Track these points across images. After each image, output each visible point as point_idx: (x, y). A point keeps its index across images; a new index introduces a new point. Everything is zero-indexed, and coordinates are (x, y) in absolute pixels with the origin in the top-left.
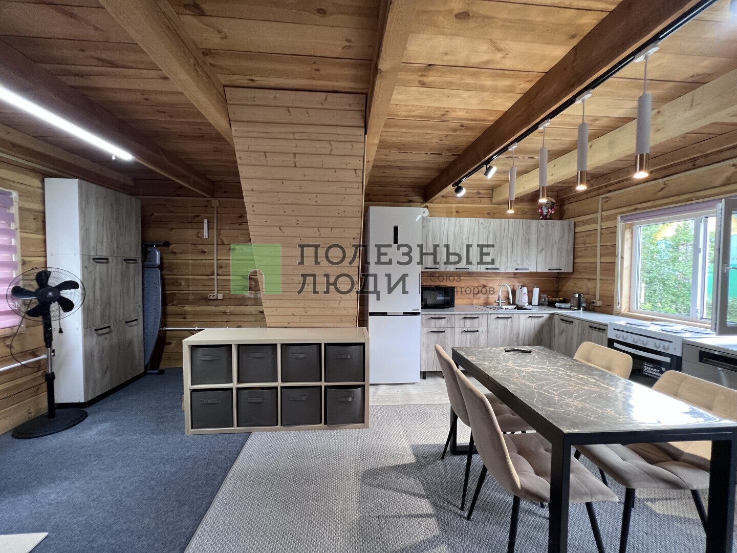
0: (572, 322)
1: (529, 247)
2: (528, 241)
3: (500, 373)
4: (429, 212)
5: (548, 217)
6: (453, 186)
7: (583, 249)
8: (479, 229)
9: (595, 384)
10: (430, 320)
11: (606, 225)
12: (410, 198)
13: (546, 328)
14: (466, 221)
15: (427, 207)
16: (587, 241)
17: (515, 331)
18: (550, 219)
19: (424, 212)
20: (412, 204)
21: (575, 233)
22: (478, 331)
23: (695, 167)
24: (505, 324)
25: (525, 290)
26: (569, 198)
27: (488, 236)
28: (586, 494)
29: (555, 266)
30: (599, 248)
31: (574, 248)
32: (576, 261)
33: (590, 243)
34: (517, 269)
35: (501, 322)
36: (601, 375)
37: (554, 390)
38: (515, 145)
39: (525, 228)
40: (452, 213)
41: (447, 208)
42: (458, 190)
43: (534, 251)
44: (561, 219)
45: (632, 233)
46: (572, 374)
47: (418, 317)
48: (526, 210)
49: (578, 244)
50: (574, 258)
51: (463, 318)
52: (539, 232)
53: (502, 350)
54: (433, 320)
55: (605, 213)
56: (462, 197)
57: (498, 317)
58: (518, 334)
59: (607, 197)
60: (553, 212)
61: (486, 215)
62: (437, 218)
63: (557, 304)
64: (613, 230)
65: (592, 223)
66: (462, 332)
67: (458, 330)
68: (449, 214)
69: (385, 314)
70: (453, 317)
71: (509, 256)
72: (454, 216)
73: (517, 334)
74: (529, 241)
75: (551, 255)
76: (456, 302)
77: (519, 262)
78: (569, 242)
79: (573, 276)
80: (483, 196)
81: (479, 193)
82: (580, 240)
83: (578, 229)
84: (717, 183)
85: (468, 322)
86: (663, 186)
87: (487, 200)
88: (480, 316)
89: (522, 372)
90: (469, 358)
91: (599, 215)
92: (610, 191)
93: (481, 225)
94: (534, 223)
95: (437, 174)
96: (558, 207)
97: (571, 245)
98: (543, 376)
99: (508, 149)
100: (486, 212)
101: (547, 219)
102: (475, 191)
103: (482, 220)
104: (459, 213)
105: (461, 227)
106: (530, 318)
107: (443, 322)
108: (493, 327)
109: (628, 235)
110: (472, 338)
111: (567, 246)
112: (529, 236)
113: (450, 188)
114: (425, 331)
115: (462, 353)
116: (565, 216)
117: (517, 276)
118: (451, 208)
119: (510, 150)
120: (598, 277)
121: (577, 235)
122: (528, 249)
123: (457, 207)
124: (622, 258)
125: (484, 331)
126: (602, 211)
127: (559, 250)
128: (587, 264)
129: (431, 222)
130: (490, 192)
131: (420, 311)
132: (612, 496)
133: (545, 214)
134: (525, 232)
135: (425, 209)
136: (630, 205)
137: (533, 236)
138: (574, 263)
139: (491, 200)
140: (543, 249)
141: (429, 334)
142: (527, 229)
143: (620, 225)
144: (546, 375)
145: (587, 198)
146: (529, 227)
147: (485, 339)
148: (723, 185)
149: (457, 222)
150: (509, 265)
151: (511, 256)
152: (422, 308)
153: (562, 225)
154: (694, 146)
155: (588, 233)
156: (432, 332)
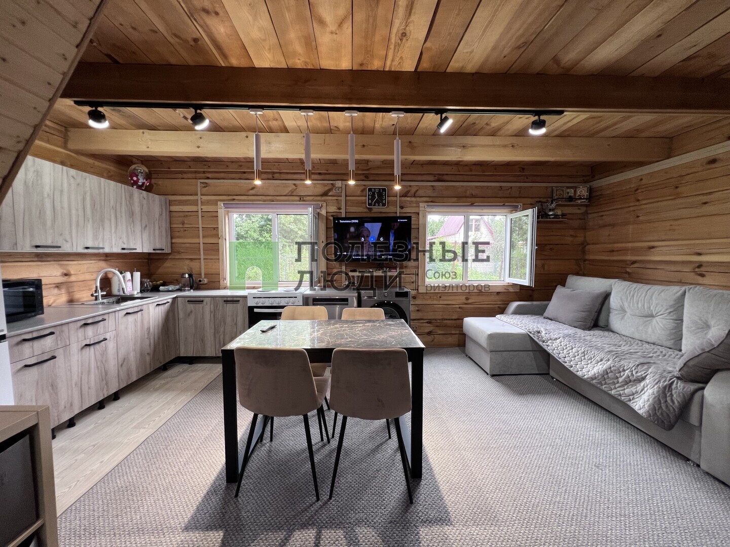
0: (203, 301)
1: (133, 222)
2: (131, 214)
5: (144, 188)
7: (182, 229)
8: (70, 185)
10: (20, 347)
11: (206, 208)
13: (171, 314)
16: (186, 222)
17: (146, 326)
21: (171, 212)
22: (105, 339)
23: (273, 179)
24: (135, 320)
26: (158, 172)
27: (84, 199)
29: (158, 247)
30: (201, 229)
31: (171, 228)
32: (174, 241)
33: (190, 224)
35: (130, 317)
39: (128, 198)
43: (138, 228)
44: (157, 193)
47: (5, 344)
49: (173, 224)
50: (172, 238)
51: (81, 326)
52: (141, 205)
54: (27, 345)
55: (204, 198)
57: (127, 313)
58: (149, 329)
59: (206, 183)
60: (148, 184)
63: (161, 288)
64: (214, 214)
65: (191, 205)
66: (82, 348)
67: (75, 347)
70: (65, 328)
71: (113, 231)
73: (147, 329)
74: (133, 215)
75: (154, 233)
77: (125, 241)
78: (166, 222)
79: (170, 257)
80: (52, 132)
82: (177, 220)
83: (174, 208)
85: (90, 330)
86: (254, 186)
87: (60, 142)
88: (106, 317)
91: (199, 197)
92: (208, 178)
93: (72, 180)
94: (136, 192)
97: (168, 224)
101: (142, 190)
106: (158, 307)
108: (122, 327)
109: (227, 220)
110: (97, 353)
111: (165, 225)
112: (133, 208)
120: (202, 257)
121: (173, 214)
122: (132, 225)
124: (225, 239)
125: (112, 337)
126: (202, 194)
127: (159, 228)
128: (187, 245)
130: (63, 129)
131: (5, 332)
133: (140, 184)
134: (128, 203)
136: (229, 195)
137: (137, 209)
138: (171, 243)
139: (65, 144)
140: (146, 226)
141: (21, 373)
142: (130, 197)
143: (221, 211)
145: (182, 178)
146: (131, 196)
147: (114, 347)
148: (289, 196)
150: (113, 244)
151: (115, 232)
152: (7, 325)
153: (160, 201)
154: (274, 163)
155: (187, 213)
156: (26, 366)
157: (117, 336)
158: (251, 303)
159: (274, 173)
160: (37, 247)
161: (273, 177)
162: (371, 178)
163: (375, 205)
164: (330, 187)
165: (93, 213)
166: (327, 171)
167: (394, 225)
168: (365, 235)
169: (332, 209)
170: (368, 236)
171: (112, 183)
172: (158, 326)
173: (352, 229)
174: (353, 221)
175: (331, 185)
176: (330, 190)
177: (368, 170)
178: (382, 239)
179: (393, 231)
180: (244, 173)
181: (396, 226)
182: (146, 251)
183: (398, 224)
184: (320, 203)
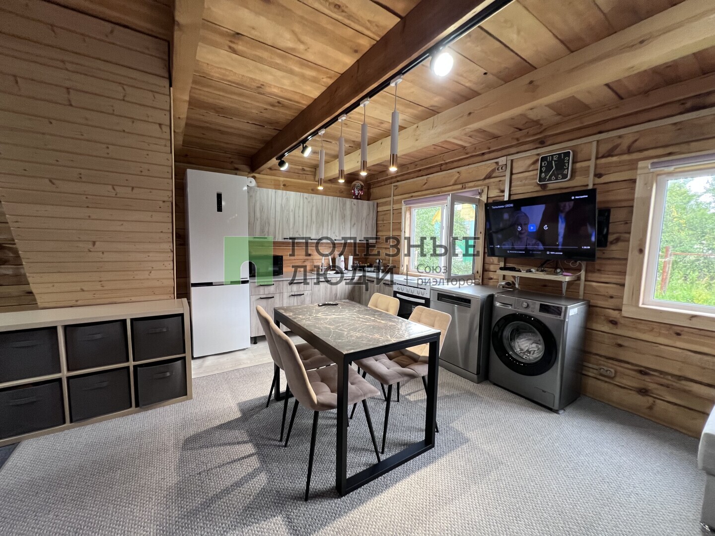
0: (374, 281)
1: (344, 222)
2: (343, 217)
3: (309, 322)
4: (257, 182)
5: (359, 197)
6: (277, 159)
7: (382, 225)
8: (304, 203)
9: (374, 321)
10: (258, 288)
11: (396, 206)
12: (236, 166)
13: (357, 288)
14: (292, 195)
15: (254, 177)
16: (385, 219)
17: (334, 292)
18: (360, 199)
19: (251, 182)
20: (238, 172)
21: (377, 212)
22: (303, 294)
23: (441, 171)
24: (326, 286)
25: (342, 258)
26: (374, 183)
27: (312, 210)
28: (361, 395)
30: (391, 224)
31: (377, 224)
32: (378, 234)
33: (387, 221)
36: (379, 314)
37: (345, 328)
38: (323, 131)
39: (341, 205)
40: (279, 185)
41: (275, 180)
42: (282, 164)
43: (348, 225)
44: (368, 200)
45: (410, 214)
46: (361, 316)
47: (247, 285)
48: (343, 190)
49: (379, 221)
50: (377, 232)
52: (352, 210)
53: (316, 305)
54: (262, 288)
55: (395, 198)
56: (286, 171)
59: (397, 186)
60: (362, 194)
61: (311, 191)
62: (265, 190)
64: (399, 211)
65: (387, 205)
66: (290, 296)
67: (286, 295)
68: (277, 187)
69: (210, 284)
70: (281, 283)
71: (329, 228)
72: (281, 188)
73: (335, 294)
74: (345, 217)
75: (361, 229)
76: (284, 270)
77: (337, 234)
78: (373, 220)
80: (308, 173)
81: (303, 170)
82: (380, 218)
83: (380, 209)
84: (451, 183)
85: (295, 287)
86: (426, 181)
87: (312, 178)
89: (327, 319)
90: (287, 314)
91: (391, 199)
92: (398, 181)
93: (305, 200)
94: (348, 202)
95: (262, 146)
96: (366, 190)
97: (374, 222)
98: (341, 320)
99: (318, 133)
100: (310, 188)
101: (358, 199)
102: (301, 167)
103: (306, 195)
104: (286, 187)
105: (287, 199)
107: (272, 288)
108: (316, 289)
109: (408, 215)
110: (298, 301)
111: (372, 222)
112: (345, 212)
113: (274, 161)
114: (254, 298)
115: (282, 311)
116: (371, 198)
118: (279, 181)
119: (319, 134)
121: (379, 213)
122: (344, 224)
123: (284, 181)
124: (405, 232)
125: (309, 294)
126: (394, 196)
127: (366, 225)
129: (258, 192)
130: (314, 170)
131: (248, 279)
132: (377, 392)
133: (357, 194)
134: (341, 209)
135: (253, 180)
136: (409, 193)
137: (348, 212)
139: (315, 178)
140: (355, 224)
141: (258, 301)
142: (343, 206)
143: (404, 207)
144: (342, 319)
145: (385, 185)
146: (344, 204)
147: (309, 300)
148: (453, 185)
149: (284, 195)
151: (331, 229)
152: (250, 277)
153: (369, 205)
154: (440, 155)
155: (385, 212)
156: (261, 298)
157: (312, 294)
158: (395, 288)
159: (441, 165)
160: (285, 239)
161: (441, 169)
162: (549, 143)
163: (550, 179)
164: (494, 166)
165: (316, 217)
166: (490, 149)
167: (565, 206)
168: (523, 223)
169: (494, 193)
170: (526, 224)
171: (331, 198)
172: (345, 294)
173: (506, 216)
174: (507, 206)
175: (495, 164)
176: (493, 171)
177: (541, 133)
178: (546, 227)
179: (563, 215)
180: (420, 170)
181: (568, 206)
183: (572, 203)
184: (479, 188)
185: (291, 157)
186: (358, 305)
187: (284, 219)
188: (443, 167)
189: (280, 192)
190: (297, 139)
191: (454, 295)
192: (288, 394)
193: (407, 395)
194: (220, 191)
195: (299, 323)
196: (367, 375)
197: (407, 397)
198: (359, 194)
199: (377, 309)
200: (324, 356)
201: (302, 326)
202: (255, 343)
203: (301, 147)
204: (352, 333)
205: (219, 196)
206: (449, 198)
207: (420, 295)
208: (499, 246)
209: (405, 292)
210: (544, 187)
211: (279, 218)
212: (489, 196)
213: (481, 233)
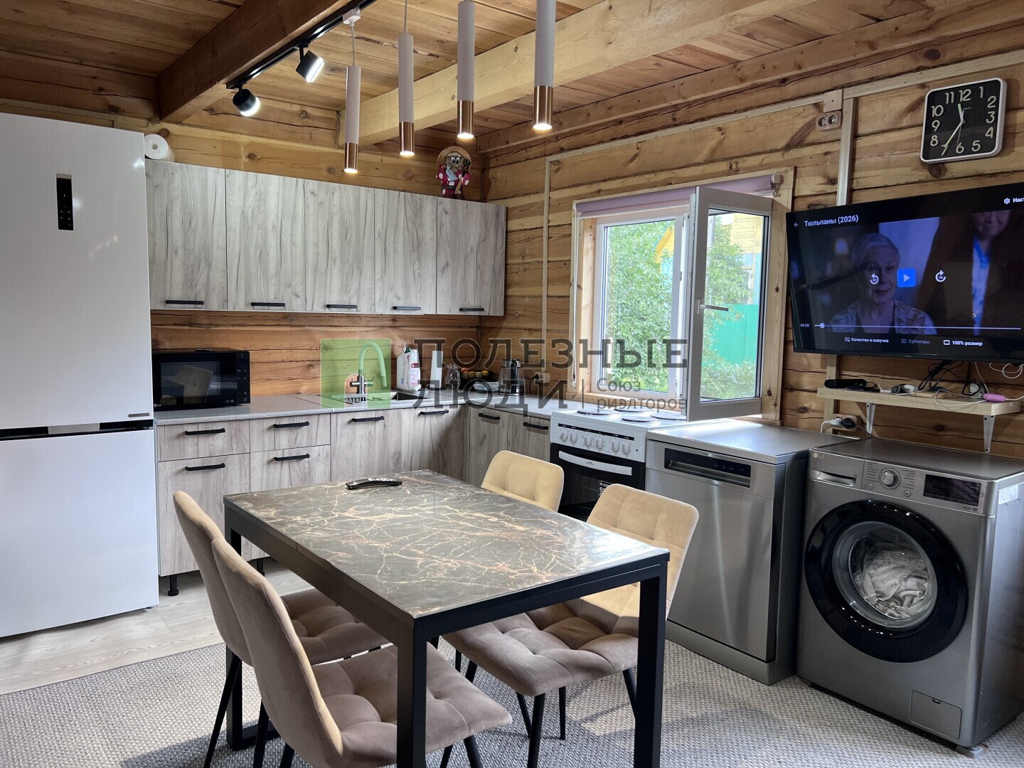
0: (498, 418)
1: (419, 259)
2: (416, 246)
3: (322, 534)
4: (172, 147)
6: (229, 85)
7: (521, 267)
8: (306, 206)
9: (493, 525)
10: (181, 440)
11: (557, 219)
12: (112, 100)
13: (454, 436)
14: (275, 185)
15: (165, 134)
16: (527, 252)
17: (392, 450)
18: (463, 197)
19: (155, 147)
20: (119, 119)
21: (507, 232)
22: (307, 456)
23: (676, 124)
24: (370, 434)
25: (414, 355)
26: (497, 154)
27: (329, 225)
29: (472, 303)
30: (545, 266)
31: (506, 265)
32: (510, 292)
33: (532, 256)
34: (395, 308)
35: (360, 429)
38: (355, 14)
39: (410, 214)
40: (237, 157)
41: (224, 142)
42: (243, 99)
43: (429, 267)
44: (483, 199)
45: (594, 239)
46: (462, 515)
47: (148, 434)
48: (414, 171)
49: (513, 256)
50: (506, 286)
51: (270, 429)
52: (438, 226)
54: (191, 440)
55: (556, 195)
56: (254, 118)
57: (354, 420)
58: (398, 455)
59: (558, 162)
61: (325, 173)
62: (195, 170)
64: (564, 231)
65: (534, 214)
66: (269, 462)
67: (258, 459)
68: (229, 160)
69: (41, 432)
70: (245, 426)
71: (378, 276)
72: (242, 166)
73: (395, 453)
74: (419, 245)
75: (464, 278)
76: (254, 389)
77: (400, 292)
78: (496, 253)
79: (504, 324)
80: (317, 124)
81: (304, 115)
82: (515, 249)
83: (514, 225)
85: (284, 437)
86: (636, 151)
87: (325, 135)
88: (312, 420)
90: (260, 514)
91: (545, 197)
92: (562, 150)
93: (311, 199)
94: (429, 202)
95: (187, 46)
96: (477, 173)
97: (500, 259)
99: (341, 20)
100: (324, 166)
101: (455, 197)
102: (296, 108)
103: (312, 185)
104: (255, 161)
105: (262, 197)
106: (422, 417)
107: (219, 440)
108: (342, 442)
109: (588, 243)
110: (294, 474)
111: (493, 260)
112: (420, 233)
113: (221, 92)
114: (168, 468)
115: (246, 506)
116: (491, 194)
117: (398, 324)
118: (235, 144)
119: (346, 22)
120: (544, 326)
121: (512, 237)
122: (417, 263)
123: (251, 144)
124: (579, 287)
125: (323, 455)
126: (551, 189)
127: (478, 267)
128: (527, 300)
129: (177, 176)
130: (334, 115)
131: (151, 417)
133: (452, 184)
134: (410, 224)
135: (160, 140)
136: (591, 183)
137: (429, 234)
138: (506, 297)
139: (336, 138)
140: (447, 265)
141: (180, 477)
142: (416, 214)
143: (577, 221)
145: (527, 159)
146: (418, 211)
147: (325, 473)
149: (251, 183)
150: (377, 299)
151: (383, 278)
152: (156, 409)
153: (484, 213)
154: (674, 83)
155: (529, 233)
156: (188, 469)
157: (331, 456)
158: (556, 436)
159: (676, 108)
160: (253, 304)
161: (674, 119)
162: (950, 55)
163: (950, 151)
164: (812, 114)
165: (342, 247)
166: (800, 68)
167: (988, 222)
168: (883, 264)
169: (810, 186)
170: (889, 268)
171: (381, 193)
172: (422, 453)
174: (845, 219)
175: (813, 110)
176: (809, 127)
177: (930, 29)
178: (940, 277)
179: (984, 245)
180: (620, 122)
181: (997, 221)
182: (442, 311)
183: (1005, 216)
184: (774, 171)
185: (269, 81)
186: (456, 484)
187: (252, 251)
188: (680, 115)
189: (238, 176)
190: (285, 35)
191: (710, 455)
192: (265, 730)
193: (586, 720)
194: (65, 172)
195: (294, 538)
196: (480, 673)
197: (587, 726)
198: (457, 182)
199: (506, 494)
200: (362, 624)
201: (303, 544)
202: (173, 592)
203: (297, 53)
204: (439, 561)
205: (64, 187)
206: (695, 198)
207: (620, 455)
208: (822, 326)
209: (579, 445)
210: (937, 171)
211: (237, 247)
212: (796, 194)
213: (777, 290)
